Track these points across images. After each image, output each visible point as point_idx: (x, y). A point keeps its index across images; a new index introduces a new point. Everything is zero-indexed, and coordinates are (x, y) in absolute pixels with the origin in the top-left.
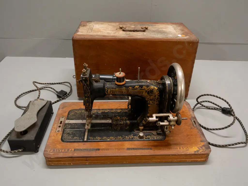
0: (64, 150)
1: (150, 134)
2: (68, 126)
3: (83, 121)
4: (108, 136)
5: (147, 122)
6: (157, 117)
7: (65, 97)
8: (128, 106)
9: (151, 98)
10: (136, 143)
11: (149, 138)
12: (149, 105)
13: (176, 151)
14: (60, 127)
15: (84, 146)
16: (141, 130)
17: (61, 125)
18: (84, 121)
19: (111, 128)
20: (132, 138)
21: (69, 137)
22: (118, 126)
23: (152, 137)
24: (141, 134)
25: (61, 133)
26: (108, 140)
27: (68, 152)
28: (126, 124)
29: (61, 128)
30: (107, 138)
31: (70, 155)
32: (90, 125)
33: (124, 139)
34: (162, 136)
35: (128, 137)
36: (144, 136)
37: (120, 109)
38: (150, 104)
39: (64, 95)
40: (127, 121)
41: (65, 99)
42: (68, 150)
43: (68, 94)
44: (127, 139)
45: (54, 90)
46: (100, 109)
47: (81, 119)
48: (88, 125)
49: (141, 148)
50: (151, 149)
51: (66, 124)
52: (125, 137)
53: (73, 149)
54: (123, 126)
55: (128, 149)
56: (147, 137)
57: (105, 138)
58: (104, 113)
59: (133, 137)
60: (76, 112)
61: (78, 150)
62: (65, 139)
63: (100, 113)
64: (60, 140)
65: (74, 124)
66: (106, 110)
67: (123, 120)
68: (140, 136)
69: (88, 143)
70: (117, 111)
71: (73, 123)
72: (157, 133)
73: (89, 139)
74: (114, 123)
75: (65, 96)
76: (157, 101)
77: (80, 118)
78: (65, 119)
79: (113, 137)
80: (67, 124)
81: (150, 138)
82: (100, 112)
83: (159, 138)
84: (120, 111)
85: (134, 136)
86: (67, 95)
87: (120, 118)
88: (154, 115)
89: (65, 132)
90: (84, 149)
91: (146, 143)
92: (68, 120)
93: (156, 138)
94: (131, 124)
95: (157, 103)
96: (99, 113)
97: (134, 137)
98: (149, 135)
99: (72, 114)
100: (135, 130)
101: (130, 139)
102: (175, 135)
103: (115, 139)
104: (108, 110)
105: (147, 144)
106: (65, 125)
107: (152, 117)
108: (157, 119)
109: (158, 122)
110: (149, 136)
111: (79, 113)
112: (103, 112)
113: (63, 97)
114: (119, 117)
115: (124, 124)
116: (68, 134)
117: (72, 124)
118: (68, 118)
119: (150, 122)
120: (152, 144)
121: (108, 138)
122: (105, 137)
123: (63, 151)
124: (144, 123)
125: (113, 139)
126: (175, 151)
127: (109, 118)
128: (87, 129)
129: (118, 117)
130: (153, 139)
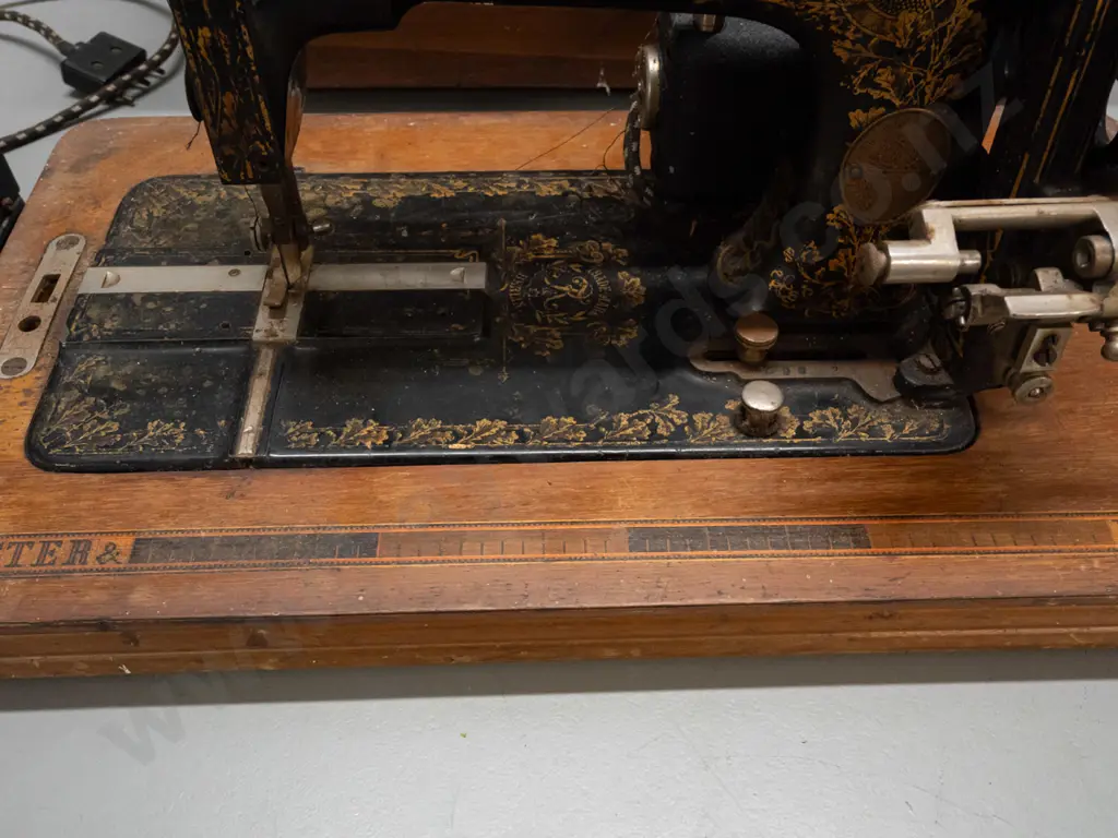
0: (37, 548)
1: (836, 392)
2: (101, 324)
3: (234, 273)
4: (458, 414)
5: (810, 285)
6: (967, 236)
7: (128, 85)
8: (627, 144)
9: (889, 38)
10: (715, 473)
11: (829, 434)
12: (857, 117)
13: (1096, 564)
14: (30, 324)
15: (236, 507)
16: (752, 356)
17: (46, 311)
18: (249, 278)
19: (486, 332)
20: (678, 435)
21: (102, 421)
22: (545, 324)
23: (855, 422)
24: (762, 399)
25: (33, 379)
26: (458, 448)
27: (78, 567)
28: (617, 297)
29: (36, 337)
30: (449, 434)
31: (94, 601)
32: (294, 313)
33: (601, 436)
34: (941, 412)
35: (641, 425)
36: (786, 413)
37: (556, 173)
38: (866, 103)
39: (122, 72)
40: (622, 275)
41: (130, 103)
42: (80, 549)
43: (155, 65)
44: (628, 438)
45: (48, 33)
46: (388, 175)
47: (224, 261)
48: (277, 311)
49: (765, 531)
50: (859, 539)
51: (81, 305)
52: (608, 425)
53: (125, 543)
54: (593, 318)
55: (645, 538)
56: (807, 425)
57: (427, 429)
58: (426, 202)
59: (679, 418)
60: (184, 199)
61: (167, 545)
62: (57, 439)
63: (391, 205)
64: (17, 452)
65: (150, 305)
66: (443, 184)
67: (586, 267)
68: (745, 410)
69: (274, 476)
70: (531, 186)
71: (149, 297)
72: (899, 382)
73: (284, 444)
74: (513, 289)
75: (126, 77)
76: (951, 70)
77: (214, 248)
78: (82, 255)
79: (501, 424)
80: (95, 298)
81: (843, 436)
82: (388, 198)
83: (919, 432)
84: (560, 187)
85: (690, 407)
86: (146, 73)
87: (561, 245)
88: (940, 216)
89: (68, 379)
90: (229, 543)
91: (805, 480)
92: (108, 264)
93: (898, 428)
94: (658, 296)
95: (941, 91)
96: (377, 203)
97: (691, 422)
98: (824, 402)
99: (150, 215)
100: (696, 358)
101: (654, 436)
102: (1063, 405)
103: (523, 438)
104: (460, 184)
105: (812, 491)
106: (74, 312)
107: (912, 231)
108: (973, 260)
109: (976, 290)
110: (828, 412)
111: (206, 206)
112: (410, 197)
113: (111, 88)
114: (554, 242)
115: (594, 299)
116: (100, 389)
117: (137, 300)
118: (110, 254)
119: (900, 288)
120: (858, 488)
121: (460, 428)
122: (427, 419)
123: (29, 557)
124: (785, 292)
125: (499, 442)
126: (1088, 560)
127: (465, 245)
128: (268, 344)
129: (540, 236)
130: (864, 437)
